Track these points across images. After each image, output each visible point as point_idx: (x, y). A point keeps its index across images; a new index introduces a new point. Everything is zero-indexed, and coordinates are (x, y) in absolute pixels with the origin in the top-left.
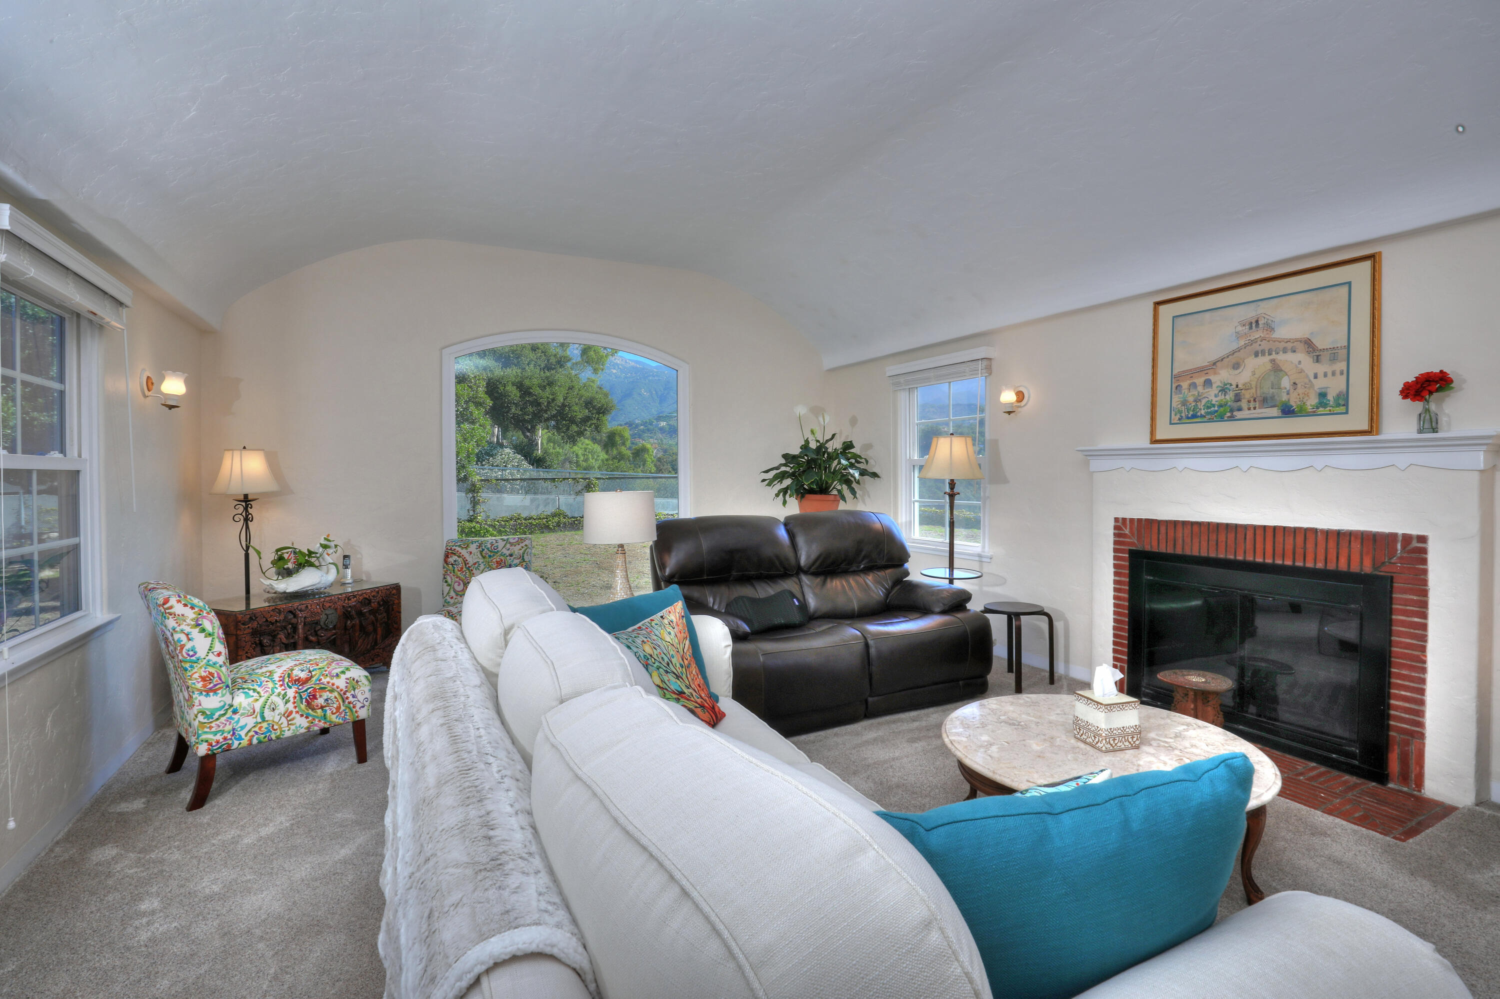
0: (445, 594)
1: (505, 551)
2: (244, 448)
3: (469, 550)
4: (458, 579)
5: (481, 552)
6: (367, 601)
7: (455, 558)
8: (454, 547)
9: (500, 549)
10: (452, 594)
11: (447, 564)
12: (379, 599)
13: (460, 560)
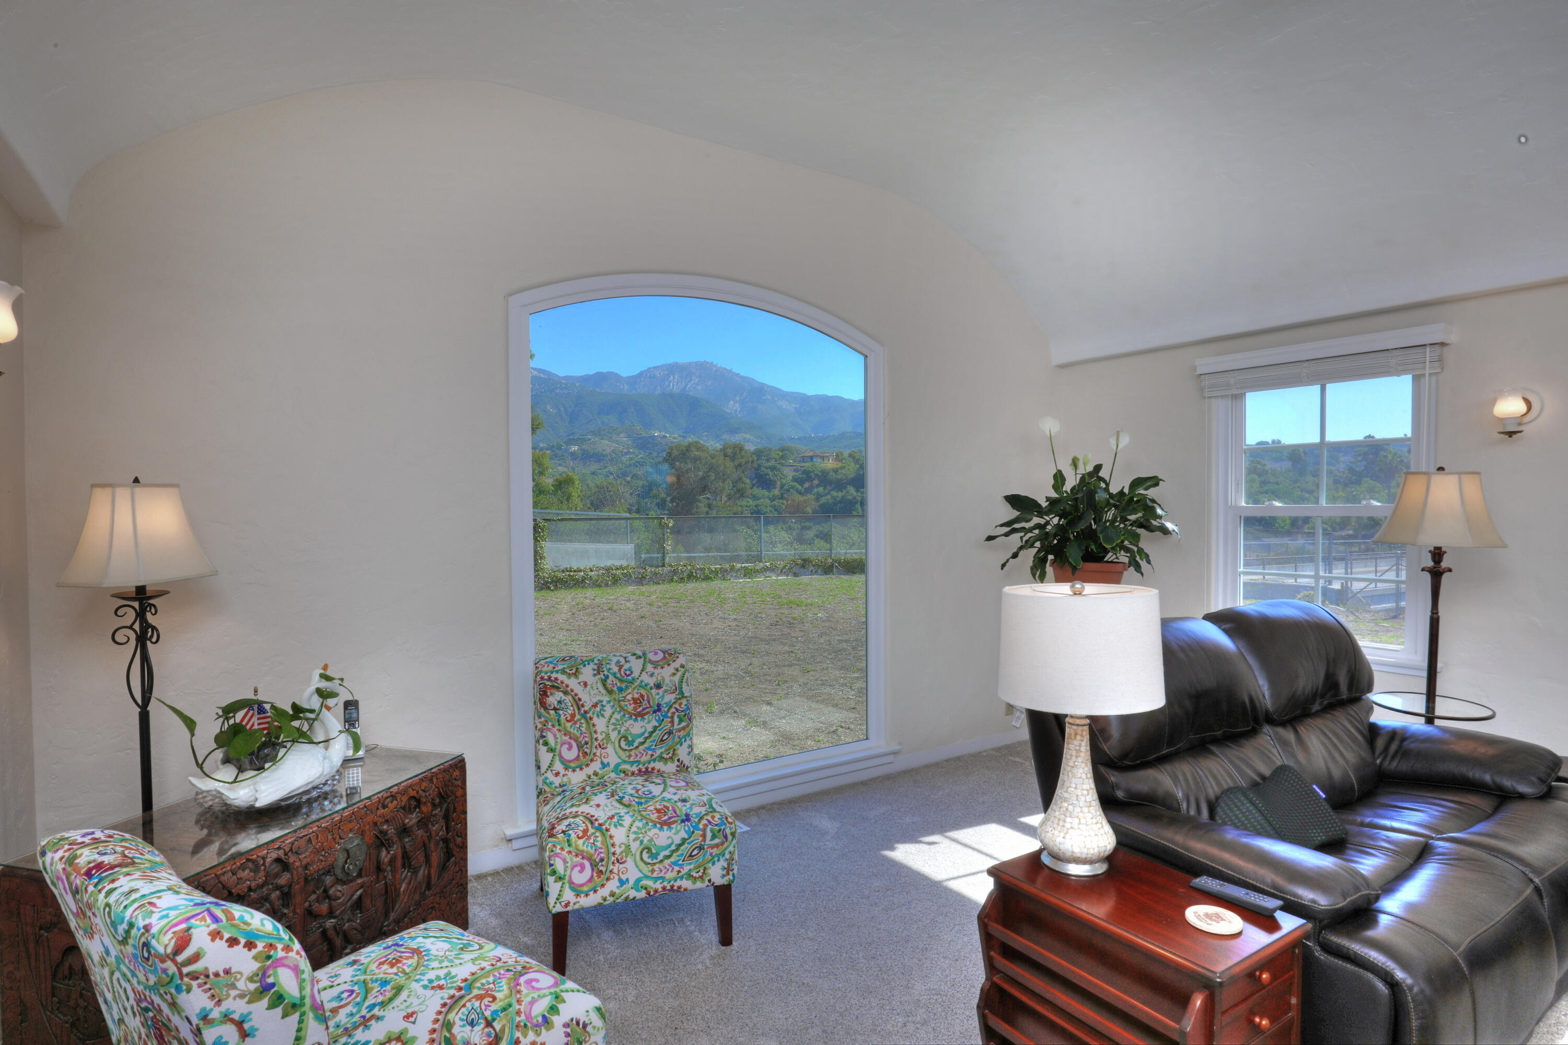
0: (544, 767)
1: (645, 678)
2: (136, 480)
3: (582, 678)
4: (567, 738)
5: (604, 682)
6: (413, 803)
7: (559, 695)
8: (554, 676)
9: (636, 674)
10: (558, 766)
11: (546, 709)
12: (433, 792)
13: (568, 699)
